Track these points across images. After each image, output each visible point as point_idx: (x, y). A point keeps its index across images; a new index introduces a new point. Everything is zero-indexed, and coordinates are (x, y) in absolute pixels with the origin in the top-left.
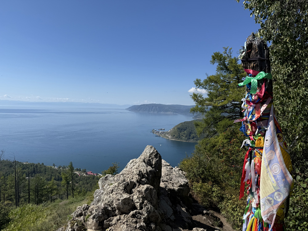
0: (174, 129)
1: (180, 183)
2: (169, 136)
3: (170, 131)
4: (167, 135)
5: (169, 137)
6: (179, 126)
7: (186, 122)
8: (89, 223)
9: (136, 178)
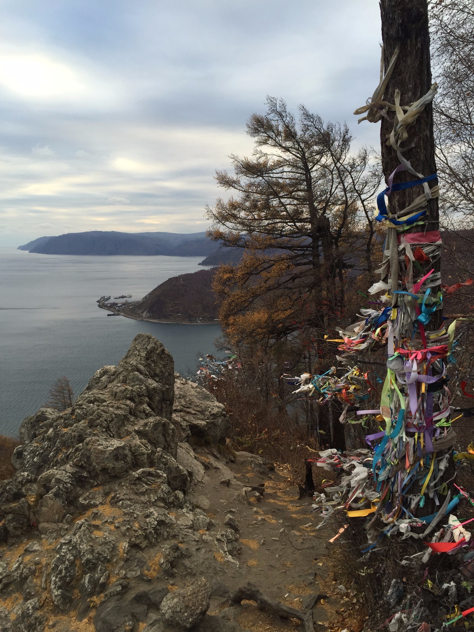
0: (155, 294)
1: (210, 412)
2: (143, 312)
4: (138, 312)
8: (43, 509)
9: (127, 406)
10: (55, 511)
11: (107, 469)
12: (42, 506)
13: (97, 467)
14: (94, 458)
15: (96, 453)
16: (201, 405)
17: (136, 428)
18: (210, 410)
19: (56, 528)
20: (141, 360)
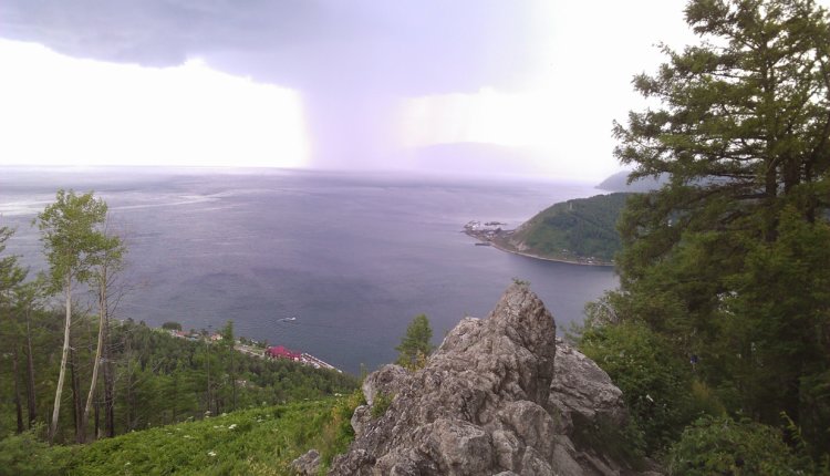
0: (535, 222)
1: (601, 398)
5: (520, 247)
6: (552, 214)
7: (572, 201)
9: (490, 380)
11: (460, 463)
13: (447, 459)
14: (445, 446)
15: (448, 440)
16: (589, 386)
17: (501, 413)
18: (601, 395)
20: (512, 320)
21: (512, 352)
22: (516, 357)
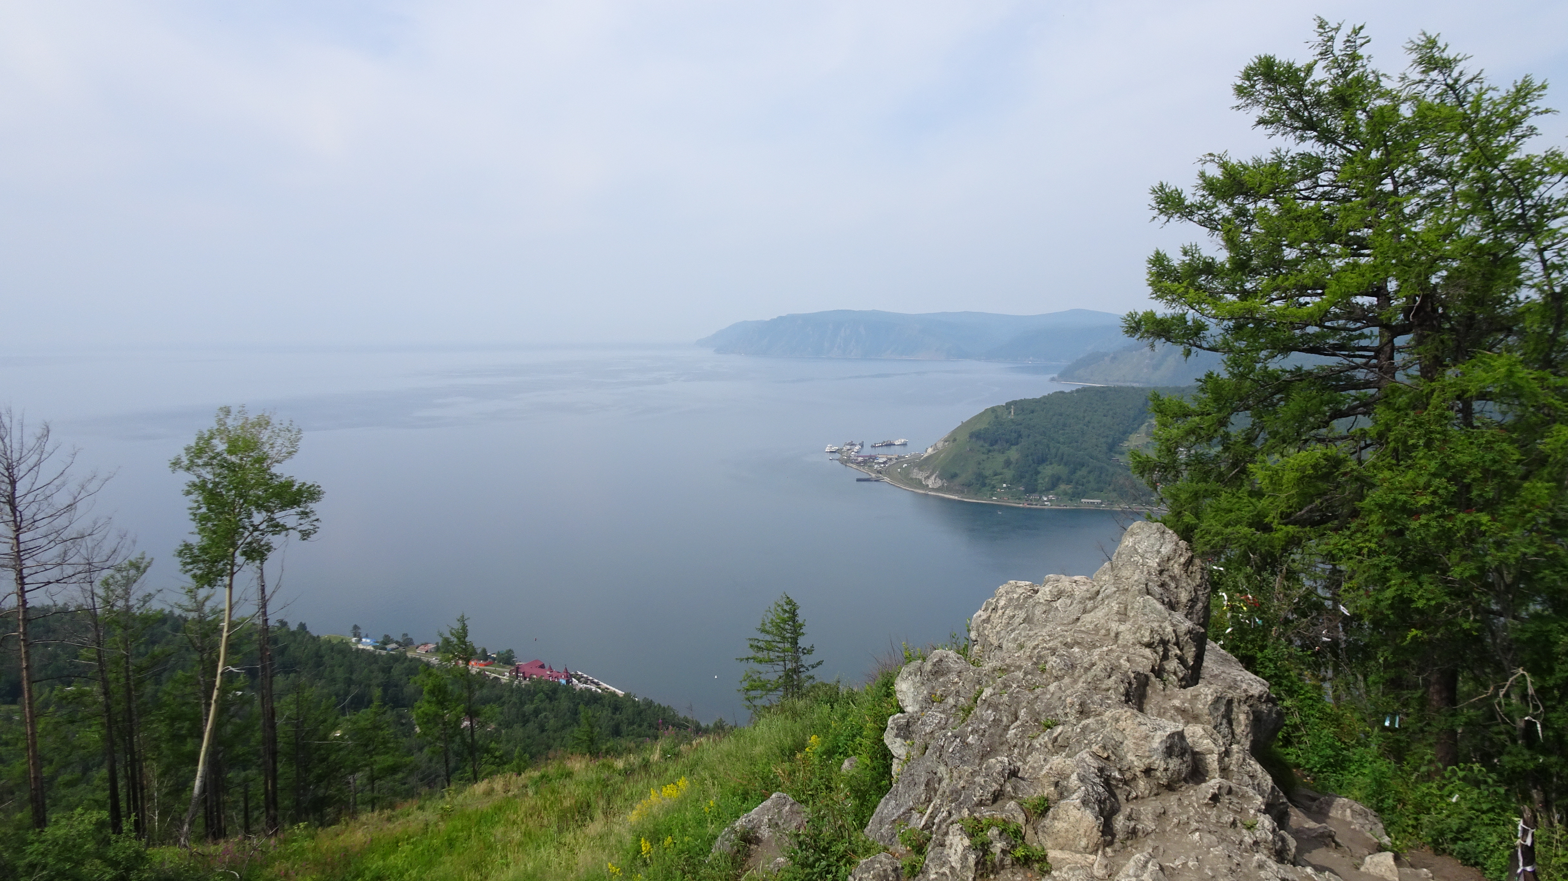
0: (955, 440)
1: (1245, 691)
2: (928, 477)
3: (930, 450)
4: (920, 475)
5: (930, 483)
6: (982, 426)
7: (1015, 403)
8: (1056, 824)
9: (1147, 658)
10: (1082, 832)
11: (1154, 770)
12: (1054, 819)
13: (1136, 763)
14: (1132, 746)
15: (1135, 738)
16: (1223, 675)
17: (1177, 703)
18: (1244, 686)
19: (1083, 863)
20: (1149, 573)
21: (1166, 618)
22: (1173, 625)
